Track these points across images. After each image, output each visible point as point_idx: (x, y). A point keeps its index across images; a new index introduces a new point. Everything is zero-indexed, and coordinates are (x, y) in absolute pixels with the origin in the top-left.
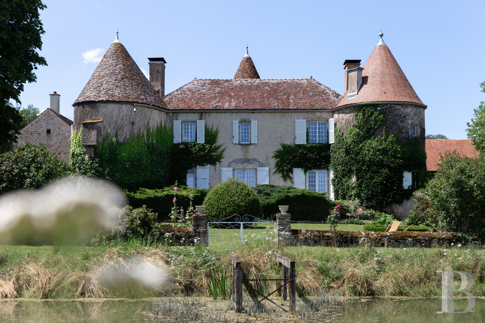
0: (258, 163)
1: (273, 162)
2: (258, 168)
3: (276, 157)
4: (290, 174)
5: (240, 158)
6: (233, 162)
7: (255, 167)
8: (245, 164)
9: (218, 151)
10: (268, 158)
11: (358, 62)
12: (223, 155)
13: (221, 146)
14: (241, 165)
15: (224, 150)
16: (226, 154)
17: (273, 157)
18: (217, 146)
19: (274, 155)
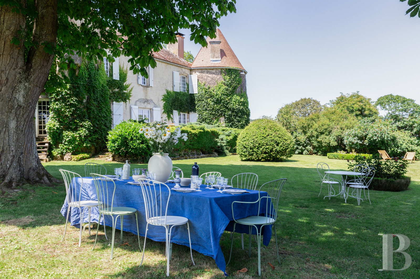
0: (153, 104)
1: (162, 103)
2: (154, 109)
3: (164, 100)
4: (172, 116)
5: (142, 98)
6: (138, 101)
7: (152, 107)
8: (146, 103)
9: (128, 90)
10: (159, 101)
11: (183, 35)
12: (131, 94)
13: (130, 85)
14: (143, 104)
15: (132, 89)
16: (133, 93)
17: (162, 100)
18: (127, 84)
19: (162, 98)
